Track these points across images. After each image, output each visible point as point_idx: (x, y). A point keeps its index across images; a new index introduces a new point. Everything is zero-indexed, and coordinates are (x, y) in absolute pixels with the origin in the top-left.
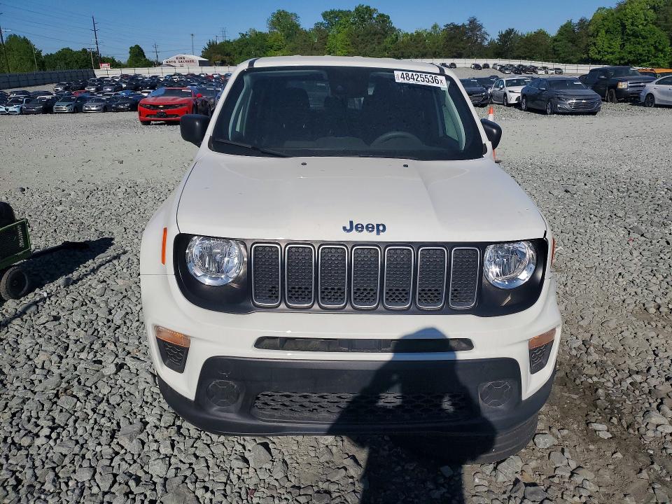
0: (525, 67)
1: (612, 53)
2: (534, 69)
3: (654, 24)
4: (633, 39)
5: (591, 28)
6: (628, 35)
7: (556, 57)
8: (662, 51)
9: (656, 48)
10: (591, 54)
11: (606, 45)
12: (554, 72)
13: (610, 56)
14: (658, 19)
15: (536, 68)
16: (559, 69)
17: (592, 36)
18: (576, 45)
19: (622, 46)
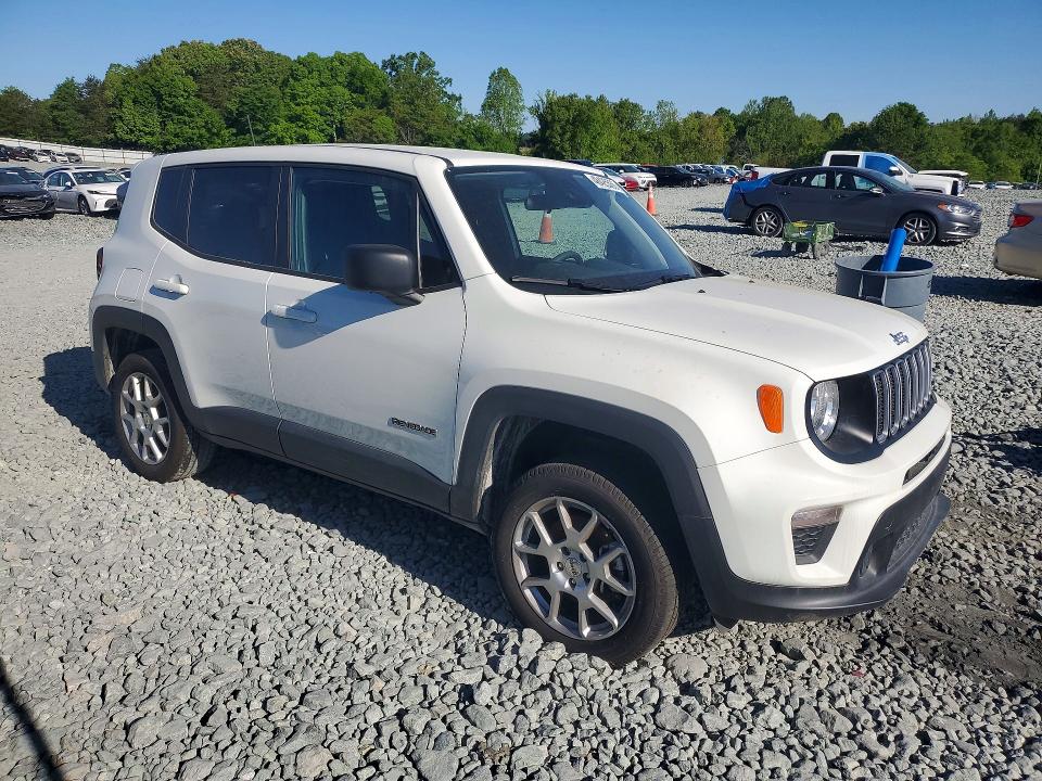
0: (11, 149)
1: (152, 134)
2: (29, 155)
3: (198, 96)
4: (175, 116)
5: (109, 94)
6: (166, 109)
7: (62, 134)
8: (217, 135)
9: (209, 130)
10: (120, 133)
11: (139, 122)
12: (66, 159)
13: (149, 138)
14: (200, 90)
15: (32, 151)
16: (74, 155)
17: (113, 105)
18: (92, 119)
19: (163, 124)
